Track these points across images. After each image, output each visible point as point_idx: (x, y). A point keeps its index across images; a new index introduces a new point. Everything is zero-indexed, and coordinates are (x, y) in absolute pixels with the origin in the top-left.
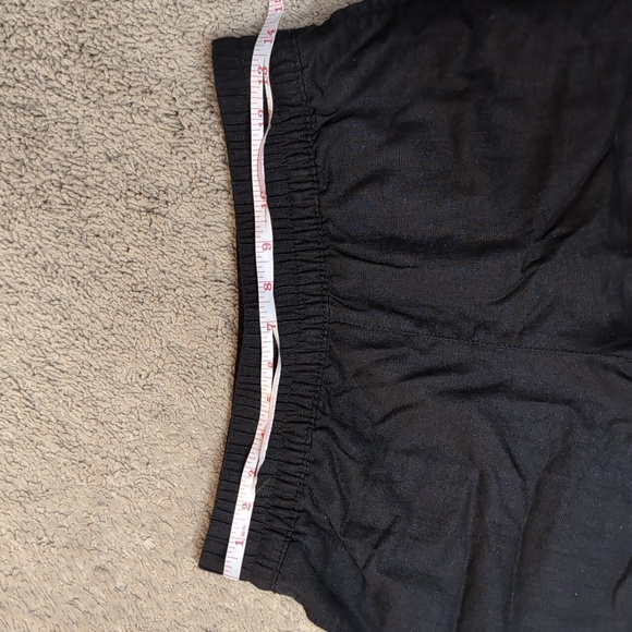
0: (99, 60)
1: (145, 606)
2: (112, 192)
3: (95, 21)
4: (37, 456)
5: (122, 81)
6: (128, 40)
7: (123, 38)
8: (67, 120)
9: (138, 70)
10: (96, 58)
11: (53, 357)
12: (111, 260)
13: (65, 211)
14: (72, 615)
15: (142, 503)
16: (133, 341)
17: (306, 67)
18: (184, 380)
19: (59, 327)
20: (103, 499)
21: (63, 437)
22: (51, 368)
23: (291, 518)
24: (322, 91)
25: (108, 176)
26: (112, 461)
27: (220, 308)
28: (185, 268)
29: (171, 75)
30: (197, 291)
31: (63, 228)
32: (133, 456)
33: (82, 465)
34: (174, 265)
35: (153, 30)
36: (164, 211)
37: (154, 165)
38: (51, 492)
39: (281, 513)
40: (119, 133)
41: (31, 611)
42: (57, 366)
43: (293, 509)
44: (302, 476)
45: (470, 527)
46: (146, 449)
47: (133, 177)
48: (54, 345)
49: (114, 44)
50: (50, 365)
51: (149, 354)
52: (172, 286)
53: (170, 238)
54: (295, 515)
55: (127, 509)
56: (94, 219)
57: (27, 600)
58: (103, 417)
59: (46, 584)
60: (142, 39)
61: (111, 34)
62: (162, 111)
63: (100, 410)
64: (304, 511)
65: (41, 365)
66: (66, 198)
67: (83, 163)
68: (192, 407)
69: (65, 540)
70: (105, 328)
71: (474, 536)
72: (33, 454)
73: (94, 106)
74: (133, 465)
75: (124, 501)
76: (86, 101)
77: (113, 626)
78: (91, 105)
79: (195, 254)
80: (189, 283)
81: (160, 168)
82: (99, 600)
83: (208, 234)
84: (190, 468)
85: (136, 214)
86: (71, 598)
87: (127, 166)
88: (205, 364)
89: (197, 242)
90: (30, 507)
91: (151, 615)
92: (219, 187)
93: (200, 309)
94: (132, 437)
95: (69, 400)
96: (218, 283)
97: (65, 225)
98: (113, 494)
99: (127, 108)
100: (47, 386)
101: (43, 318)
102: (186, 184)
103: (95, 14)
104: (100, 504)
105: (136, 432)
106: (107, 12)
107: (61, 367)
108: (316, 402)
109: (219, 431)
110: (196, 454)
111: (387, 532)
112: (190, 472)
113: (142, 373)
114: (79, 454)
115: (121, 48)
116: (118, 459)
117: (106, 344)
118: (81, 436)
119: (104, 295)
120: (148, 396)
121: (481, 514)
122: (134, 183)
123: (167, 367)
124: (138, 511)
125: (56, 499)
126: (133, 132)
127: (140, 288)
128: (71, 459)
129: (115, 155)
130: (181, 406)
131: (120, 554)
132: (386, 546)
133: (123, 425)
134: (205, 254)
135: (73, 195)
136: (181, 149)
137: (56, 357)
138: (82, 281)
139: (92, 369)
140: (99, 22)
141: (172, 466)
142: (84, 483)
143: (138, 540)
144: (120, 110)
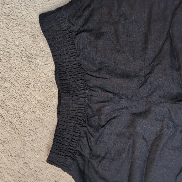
0: (11, 17)
1: (38, 174)
2: (18, 56)
3: (8, 5)
4: (6, 131)
5: (17, 23)
6: (18, 10)
7: (17, 10)
8: (4, 35)
9: (22, 19)
10: (9, 17)
11: (7, 104)
12: (19, 75)
13: (6, 62)
14: (19, 175)
15: (35, 145)
16: (28, 99)
17: (66, 18)
18: (43, 110)
19: (7, 95)
20: (24, 144)
21: (12, 126)
22: (6, 107)
23: (74, 153)
24: (73, 25)
25: (16, 51)
26: (25, 133)
27: (51, 89)
28: (40, 77)
29: (31, 20)
30: (44, 84)
31: (6, 67)
32: (31, 132)
33: (18, 134)
34: (37, 77)
35: (25, 7)
36: (32, 61)
37: (29, 47)
38: (10, 141)
39: (71, 151)
40: (18, 38)
41: (8, 174)
42: (8, 106)
43: (75, 150)
44: (78, 140)
45: (130, 156)
46: (34, 130)
47: (23, 51)
48: (7, 100)
49: (14, 12)
50: (6, 106)
51: (32, 103)
52: (37, 83)
53: (35, 68)
54: (76, 152)
55: (31, 146)
56: (14, 64)
57: (7, 171)
58: (22, 121)
59: (12, 167)
60: (22, 10)
61: (13, 9)
62: (29, 31)
63: (21, 118)
64: (78, 151)
65: (4, 106)
66: (5, 58)
67: (9, 48)
68: (46, 118)
69: (15, 155)
70: (20, 95)
71: (131, 159)
72: (4, 131)
73: (10, 31)
74: (31, 134)
75: (30, 144)
76: (8, 30)
77: (30, 179)
78: (10, 30)
79: (43, 73)
80: (42, 82)
81: (30, 48)
82: (26, 171)
83: (46, 67)
84: (47, 135)
85: (25, 62)
86: (18, 171)
87: (21, 48)
88: (48, 105)
89: (43, 70)
90: (5, 145)
91: (40, 176)
92: (48, 53)
93: (46, 90)
94: (30, 127)
95: (12, 116)
96: (50, 82)
97: (6, 66)
98: (27, 142)
99: (20, 31)
100: (6, 112)
101: (3, 93)
102: (38, 53)
103: (8, 3)
104: (23, 145)
105: (31, 125)
106: (11, 3)
107: (9, 106)
108: (83, 118)
109: (54, 125)
110: (48, 131)
111: (104, 158)
112: (47, 137)
113: (31, 108)
114: (17, 131)
115: (16, 13)
116: (27, 132)
117: (20, 100)
118: (16, 126)
119: (19, 86)
120: (34, 115)
121: (133, 153)
122: (24, 53)
123: (38, 106)
124: (34, 147)
125: (11, 143)
126: (22, 38)
127: (28, 83)
128: (14, 132)
129: (18, 45)
130: (43, 118)
131: (30, 159)
132: (104, 162)
133: (27, 123)
134: (45, 73)
135: (7, 57)
136: (36, 42)
137: (8, 104)
138: (12, 82)
139: (17, 107)
140: (9, 6)
141: (42, 135)
142: (19, 139)
143: (35, 155)
144: (18, 31)
